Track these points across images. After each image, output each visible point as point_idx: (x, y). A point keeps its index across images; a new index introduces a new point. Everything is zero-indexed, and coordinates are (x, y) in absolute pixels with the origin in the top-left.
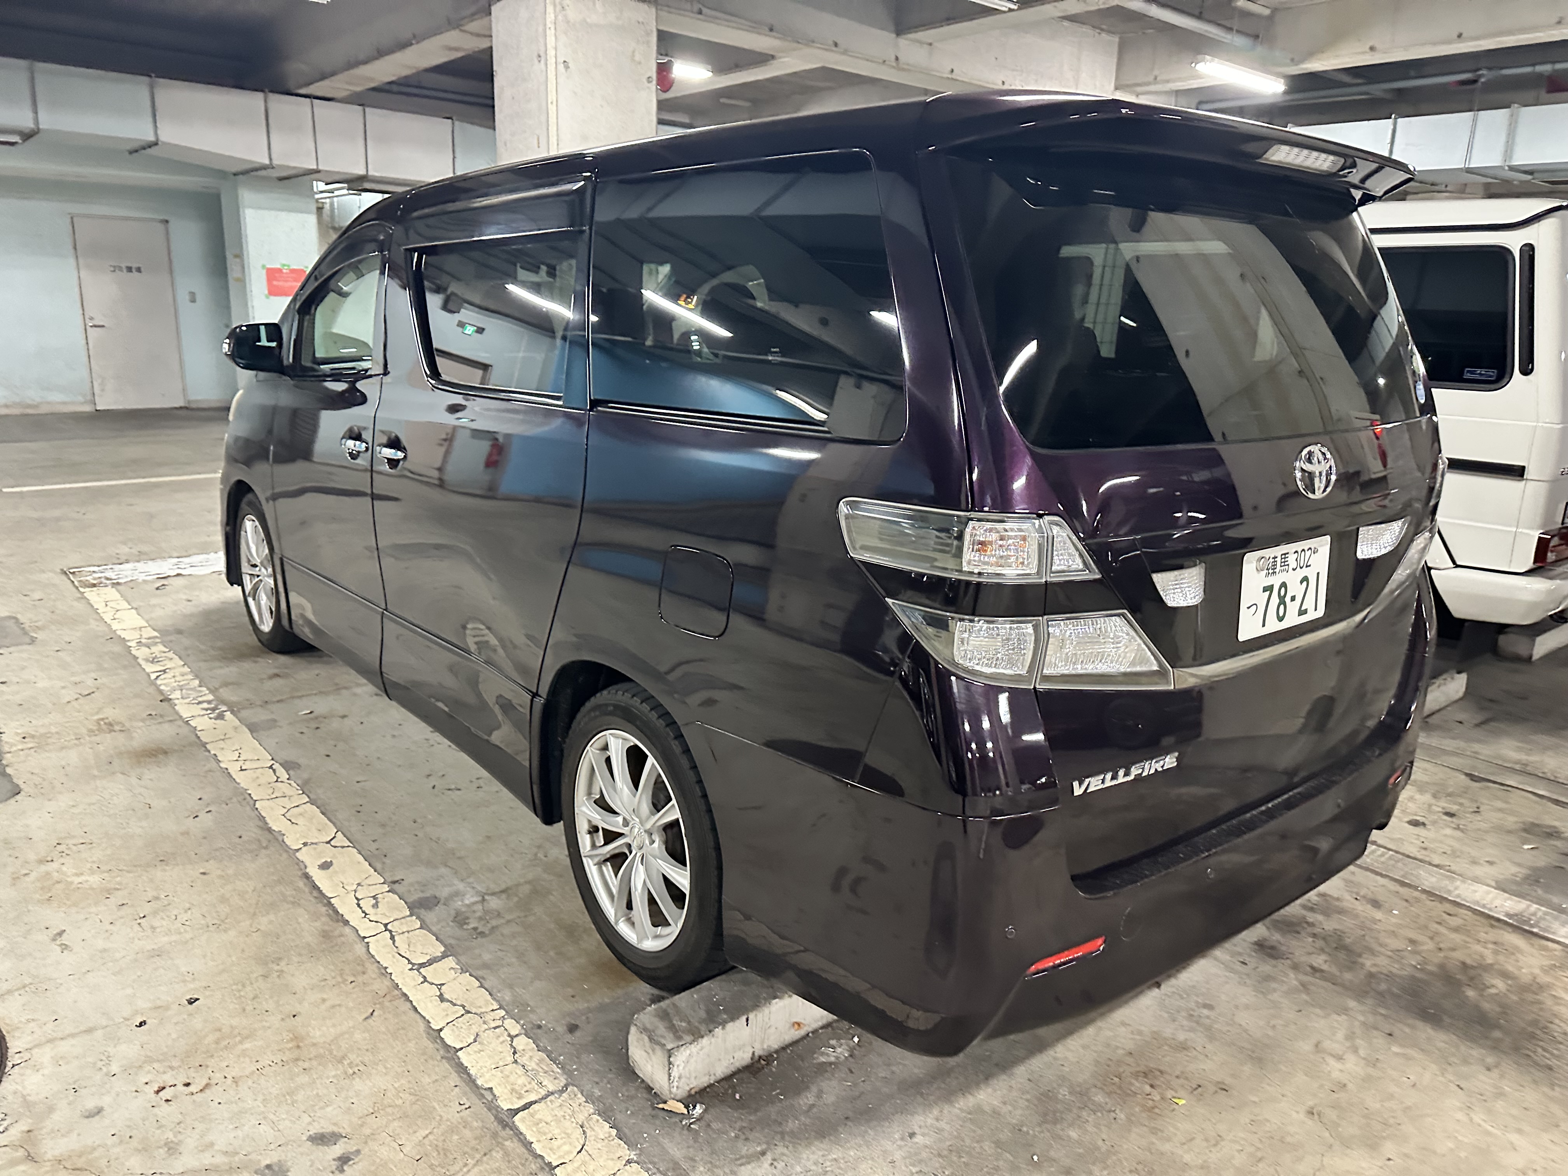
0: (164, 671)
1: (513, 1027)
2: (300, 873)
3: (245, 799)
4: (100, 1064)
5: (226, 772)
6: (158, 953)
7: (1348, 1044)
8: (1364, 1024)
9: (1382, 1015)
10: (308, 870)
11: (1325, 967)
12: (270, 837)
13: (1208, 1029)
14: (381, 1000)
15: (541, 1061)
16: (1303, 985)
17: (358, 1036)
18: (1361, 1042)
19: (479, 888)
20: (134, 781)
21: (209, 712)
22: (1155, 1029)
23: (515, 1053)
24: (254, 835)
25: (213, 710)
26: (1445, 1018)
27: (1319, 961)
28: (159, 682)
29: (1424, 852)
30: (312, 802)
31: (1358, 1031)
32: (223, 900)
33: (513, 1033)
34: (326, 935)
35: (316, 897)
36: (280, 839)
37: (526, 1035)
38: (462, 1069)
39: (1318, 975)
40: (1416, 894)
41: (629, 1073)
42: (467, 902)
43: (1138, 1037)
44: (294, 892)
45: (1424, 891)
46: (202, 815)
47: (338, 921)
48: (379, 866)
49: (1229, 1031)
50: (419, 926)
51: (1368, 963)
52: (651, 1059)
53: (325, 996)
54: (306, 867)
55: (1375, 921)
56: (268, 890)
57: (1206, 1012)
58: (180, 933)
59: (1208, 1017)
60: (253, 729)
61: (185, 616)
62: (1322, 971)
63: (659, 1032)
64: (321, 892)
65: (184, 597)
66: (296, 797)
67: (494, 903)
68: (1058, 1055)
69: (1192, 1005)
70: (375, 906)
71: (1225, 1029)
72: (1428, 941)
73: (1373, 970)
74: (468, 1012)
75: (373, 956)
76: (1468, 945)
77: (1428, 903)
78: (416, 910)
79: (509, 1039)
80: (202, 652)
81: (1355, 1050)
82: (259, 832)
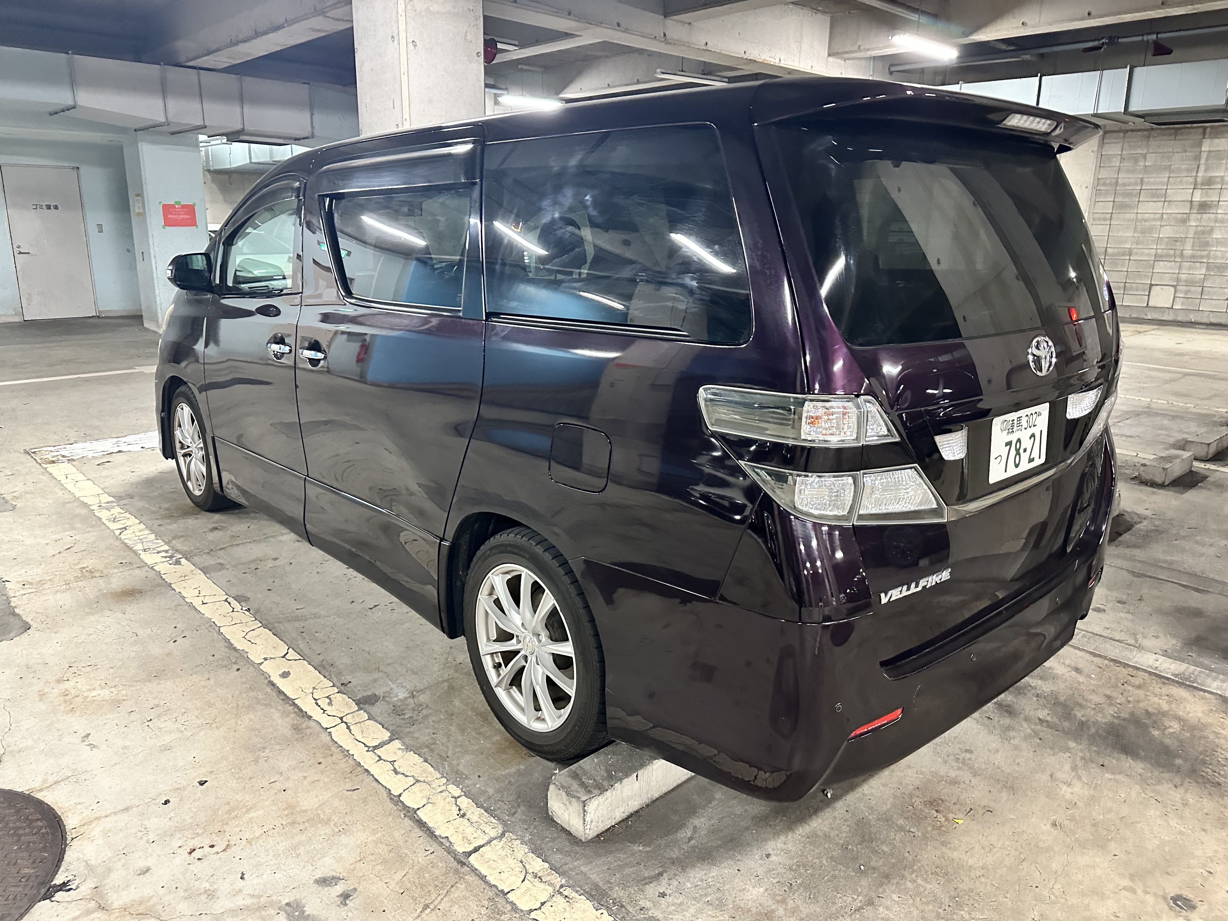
0: (125, 528)
1: (456, 792)
2: (266, 681)
3: (211, 626)
4: (140, 835)
5: (191, 605)
6: (167, 748)
7: (1074, 774)
8: (1082, 758)
9: (1095, 751)
10: (272, 679)
11: (1049, 718)
12: (237, 655)
13: (971, 768)
14: (349, 775)
15: (480, 815)
16: (1035, 733)
17: (336, 803)
18: (1084, 772)
19: (408, 687)
20: (120, 615)
21: (168, 559)
22: (933, 769)
23: (460, 810)
24: (224, 654)
25: (171, 557)
26: (1141, 751)
27: (1043, 714)
28: (122, 537)
29: (1106, 631)
30: (265, 626)
31: (1080, 764)
32: (210, 705)
33: (457, 795)
34: (296, 728)
35: (283, 700)
36: (246, 656)
37: (466, 796)
38: (421, 824)
39: (1045, 724)
40: (1106, 662)
41: (550, 820)
42: (400, 697)
43: (921, 776)
44: (264, 696)
45: (1112, 660)
46: (180, 640)
47: (303, 716)
48: (327, 674)
49: (986, 768)
50: (367, 718)
51: (1079, 714)
52: (567, 809)
53: (306, 775)
54: (270, 677)
55: (1079, 683)
56: (244, 695)
57: (968, 755)
58: (182, 732)
59: (970, 759)
60: (205, 570)
61: (132, 484)
62: (1047, 721)
63: (573, 788)
64: (285, 695)
65: (128, 469)
66: (251, 623)
67: (423, 698)
68: (866, 792)
69: (958, 751)
70: (330, 704)
71: (983, 767)
72: (1120, 696)
73: (1084, 719)
74: (418, 781)
75: (336, 742)
76: (1149, 698)
77: (1115, 668)
78: (362, 706)
79: (453, 800)
80: (153, 512)
81: (1080, 778)
82: (227, 650)
